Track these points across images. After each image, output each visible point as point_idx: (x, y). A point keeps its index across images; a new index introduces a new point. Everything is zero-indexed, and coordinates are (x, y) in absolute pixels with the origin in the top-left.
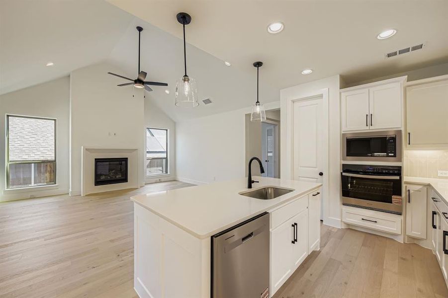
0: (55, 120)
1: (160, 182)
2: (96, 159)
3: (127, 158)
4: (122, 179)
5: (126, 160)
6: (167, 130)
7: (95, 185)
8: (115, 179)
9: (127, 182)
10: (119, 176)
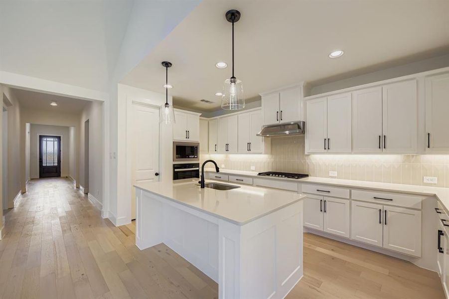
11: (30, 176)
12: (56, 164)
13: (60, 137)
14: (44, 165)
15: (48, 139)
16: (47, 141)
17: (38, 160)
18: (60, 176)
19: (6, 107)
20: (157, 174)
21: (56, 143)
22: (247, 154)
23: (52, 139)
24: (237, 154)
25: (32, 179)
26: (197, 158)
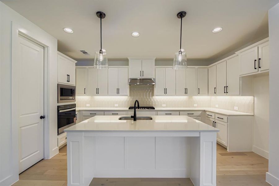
20: (42, 117)
22: (116, 96)
24: (107, 96)
26: (74, 99)
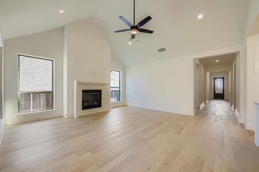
0: (52, 61)
1: (117, 107)
2: (83, 90)
3: (101, 90)
4: (98, 105)
5: (100, 91)
6: (120, 72)
7: (82, 110)
8: (94, 105)
9: (101, 107)
10: (96, 103)
11: (210, 97)
12: (222, 93)
13: (224, 78)
14: (216, 92)
15: (218, 79)
16: (217, 80)
17: (213, 90)
18: (224, 99)
19: (197, 67)
21: (222, 81)
23: (220, 79)
25: (210, 99)
